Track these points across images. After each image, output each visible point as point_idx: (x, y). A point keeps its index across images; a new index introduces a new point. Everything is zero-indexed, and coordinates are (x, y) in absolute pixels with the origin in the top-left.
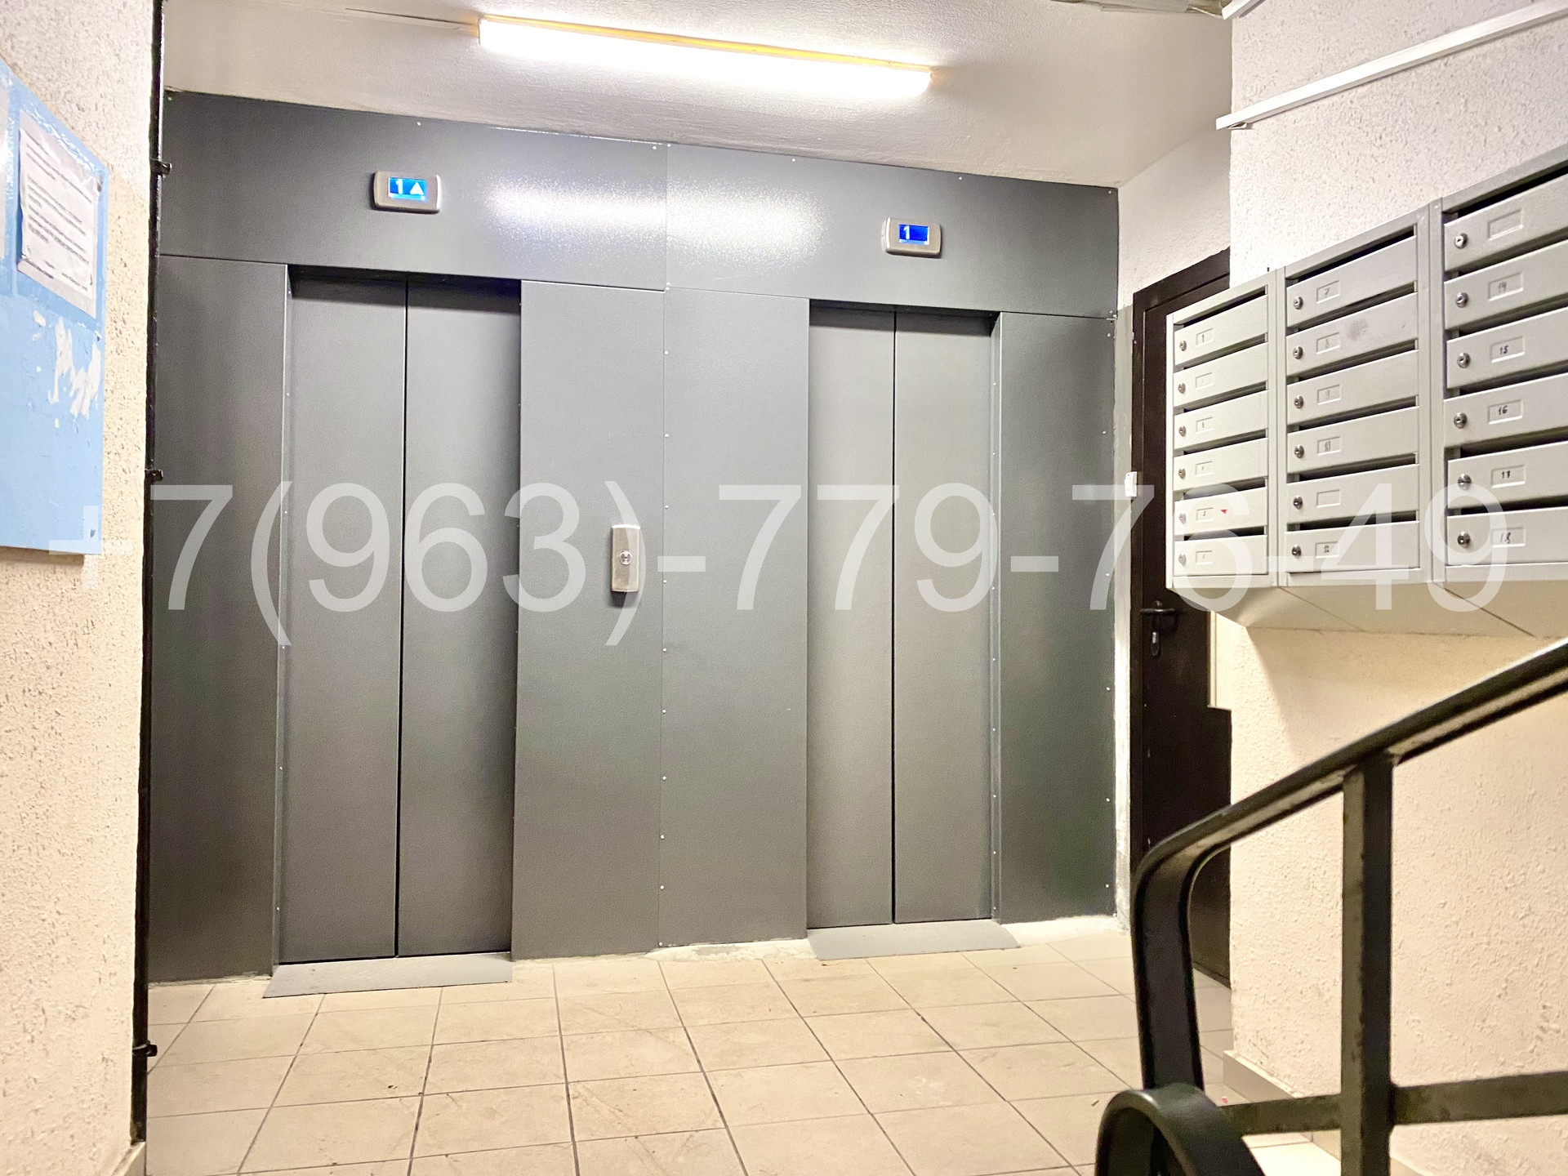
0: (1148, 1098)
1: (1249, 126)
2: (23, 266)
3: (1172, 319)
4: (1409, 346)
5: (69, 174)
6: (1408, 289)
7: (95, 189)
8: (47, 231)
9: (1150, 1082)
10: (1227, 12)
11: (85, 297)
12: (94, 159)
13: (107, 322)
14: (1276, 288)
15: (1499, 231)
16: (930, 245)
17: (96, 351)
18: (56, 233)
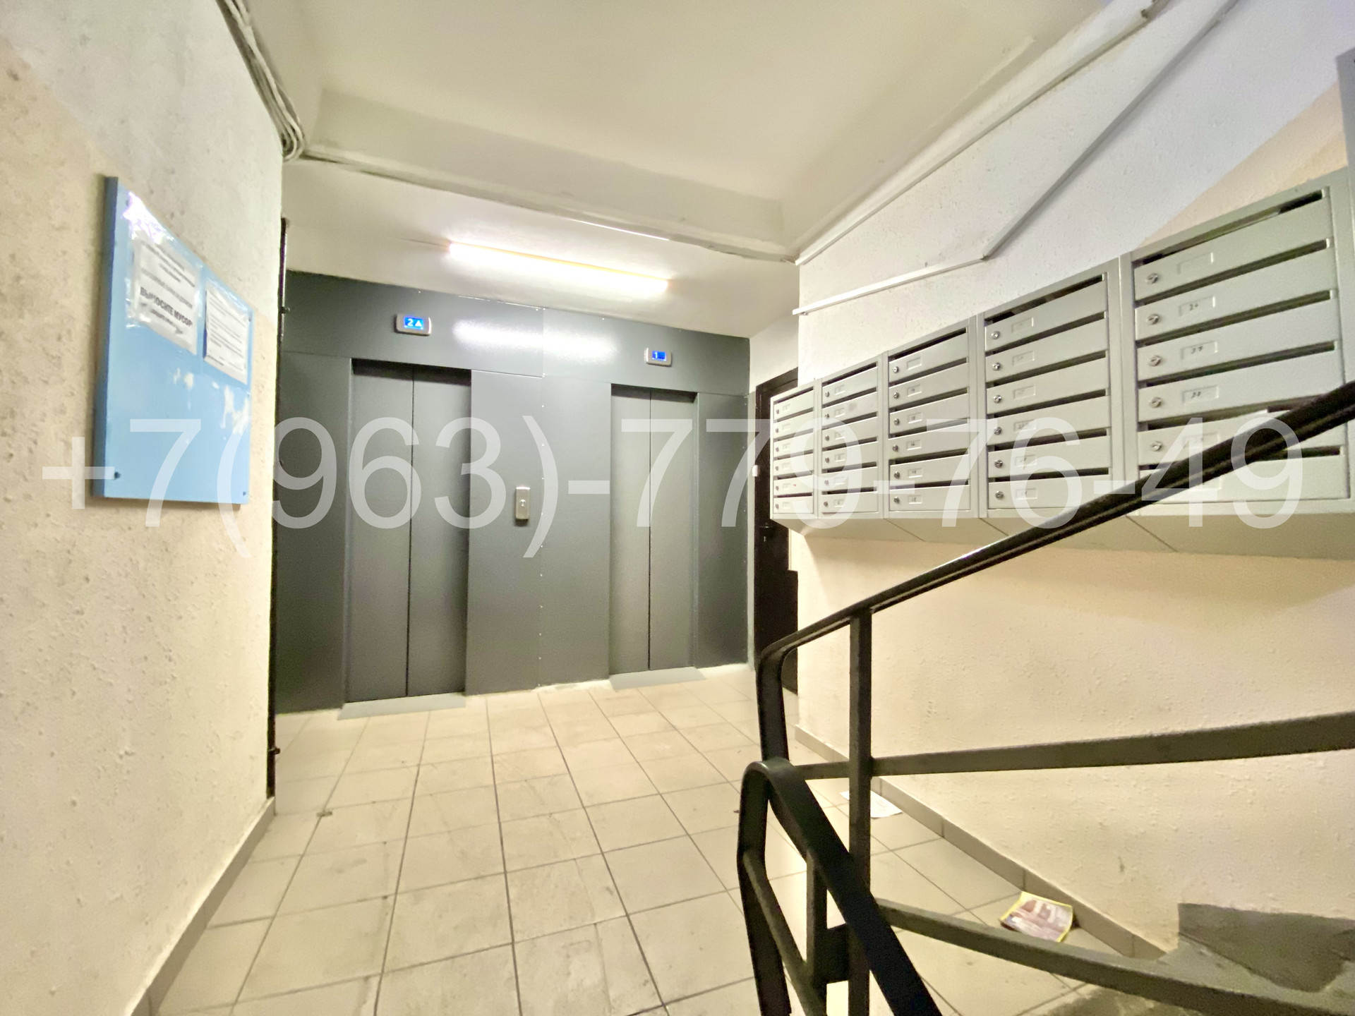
0: (764, 765)
1: (807, 314)
2: (207, 359)
3: (773, 399)
4: (874, 415)
5: (233, 312)
6: (873, 390)
7: (248, 321)
8: (220, 341)
9: (765, 757)
10: (798, 262)
11: (241, 375)
12: (247, 305)
13: (253, 388)
14: (818, 387)
15: (912, 366)
16: (666, 361)
17: (246, 401)
18: (225, 342)
